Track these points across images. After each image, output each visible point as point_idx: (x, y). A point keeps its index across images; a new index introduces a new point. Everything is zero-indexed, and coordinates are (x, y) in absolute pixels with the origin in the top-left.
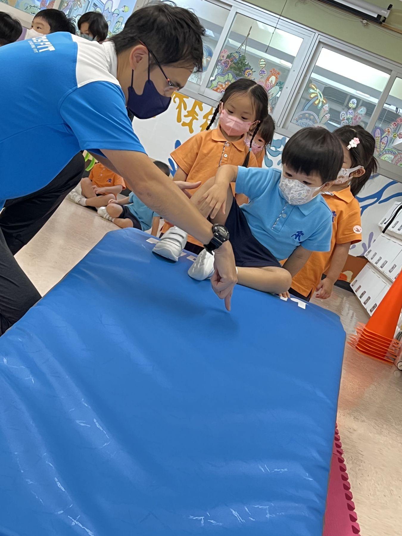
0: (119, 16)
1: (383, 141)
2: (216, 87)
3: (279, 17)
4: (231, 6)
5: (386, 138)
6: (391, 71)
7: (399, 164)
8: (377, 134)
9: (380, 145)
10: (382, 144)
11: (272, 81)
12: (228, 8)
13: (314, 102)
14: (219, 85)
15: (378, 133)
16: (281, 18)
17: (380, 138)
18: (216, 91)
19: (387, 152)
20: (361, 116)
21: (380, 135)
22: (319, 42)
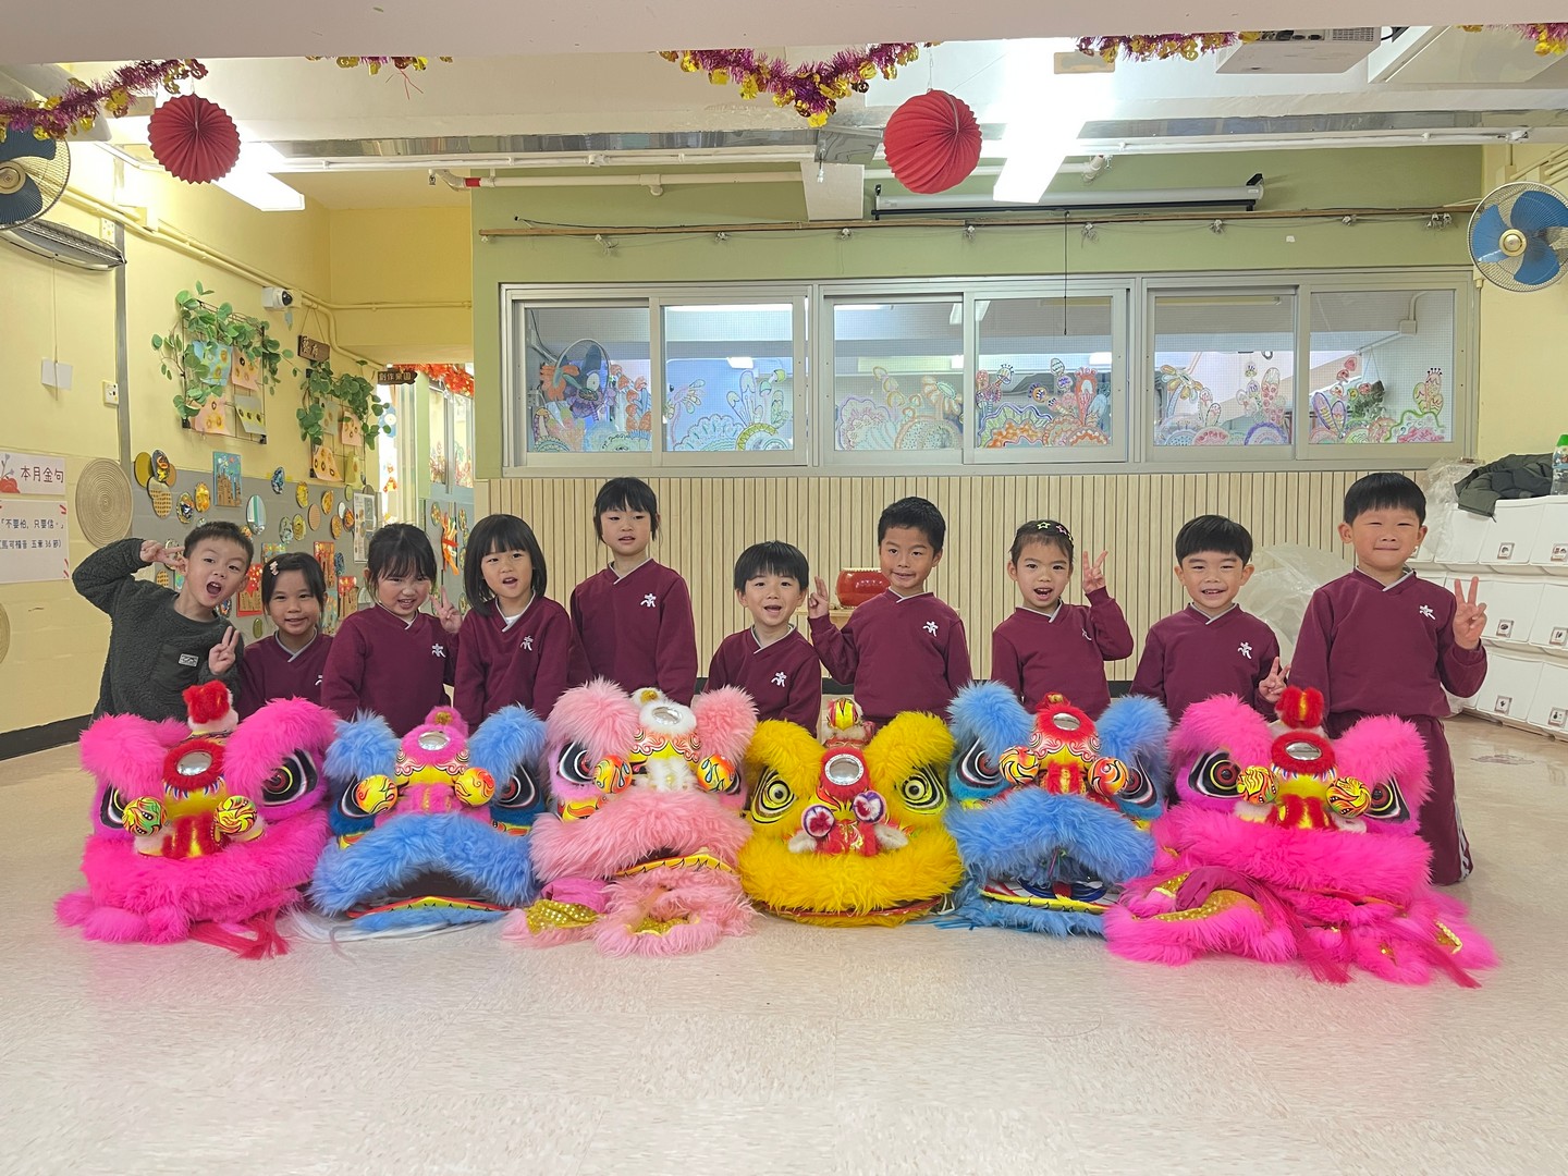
1: (1335, 411)
2: (991, 439)
3: (1064, 277)
4: (962, 294)
5: (1339, 404)
6: (1296, 287)
7: (1382, 441)
9: (1334, 420)
10: (1336, 416)
11: (1086, 389)
12: (959, 298)
13: (1180, 396)
14: (995, 434)
15: (1321, 402)
16: (1068, 277)
17: (1328, 409)
18: (994, 446)
20: (1273, 385)
21: (1326, 405)
22: (1148, 289)
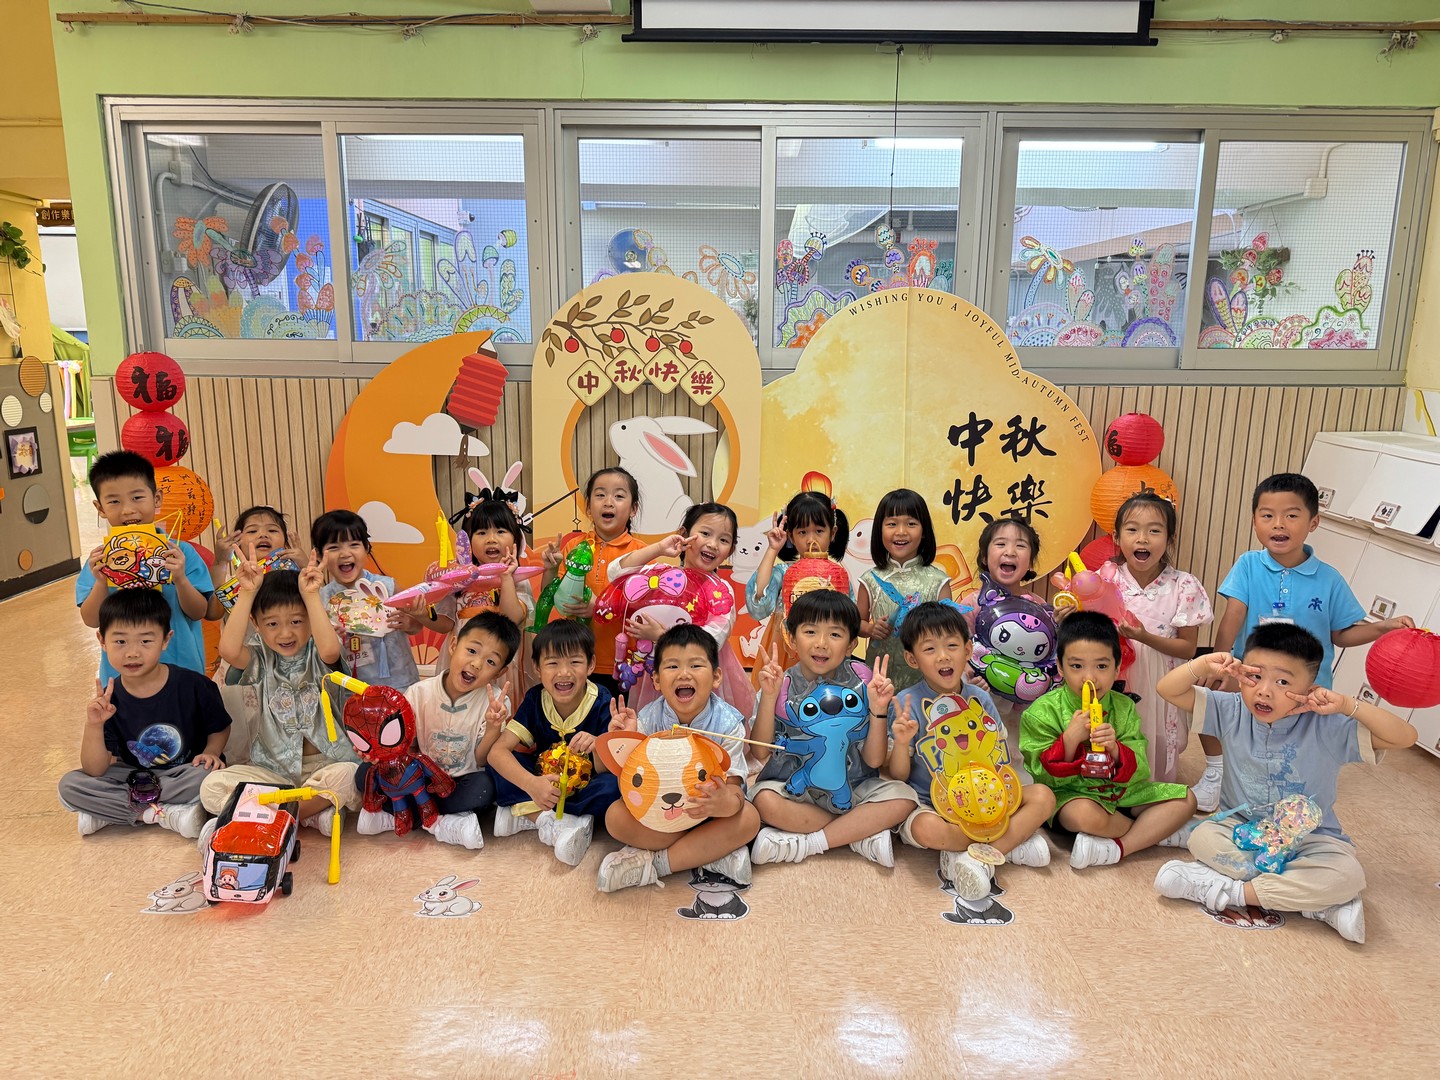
0: (500, 262)
1: (1234, 305)
2: (795, 336)
4: (759, 128)
5: (1240, 295)
6: (1200, 132)
7: (1289, 346)
8: (1215, 294)
9: (1232, 317)
10: (1236, 312)
11: (922, 269)
12: (754, 135)
13: (1044, 279)
14: (800, 329)
15: (1218, 292)
17: (1226, 302)
18: (799, 344)
19: (1254, 328)
20: (1165, 267)
21: (1224, 296)
22: (1007, 130)
